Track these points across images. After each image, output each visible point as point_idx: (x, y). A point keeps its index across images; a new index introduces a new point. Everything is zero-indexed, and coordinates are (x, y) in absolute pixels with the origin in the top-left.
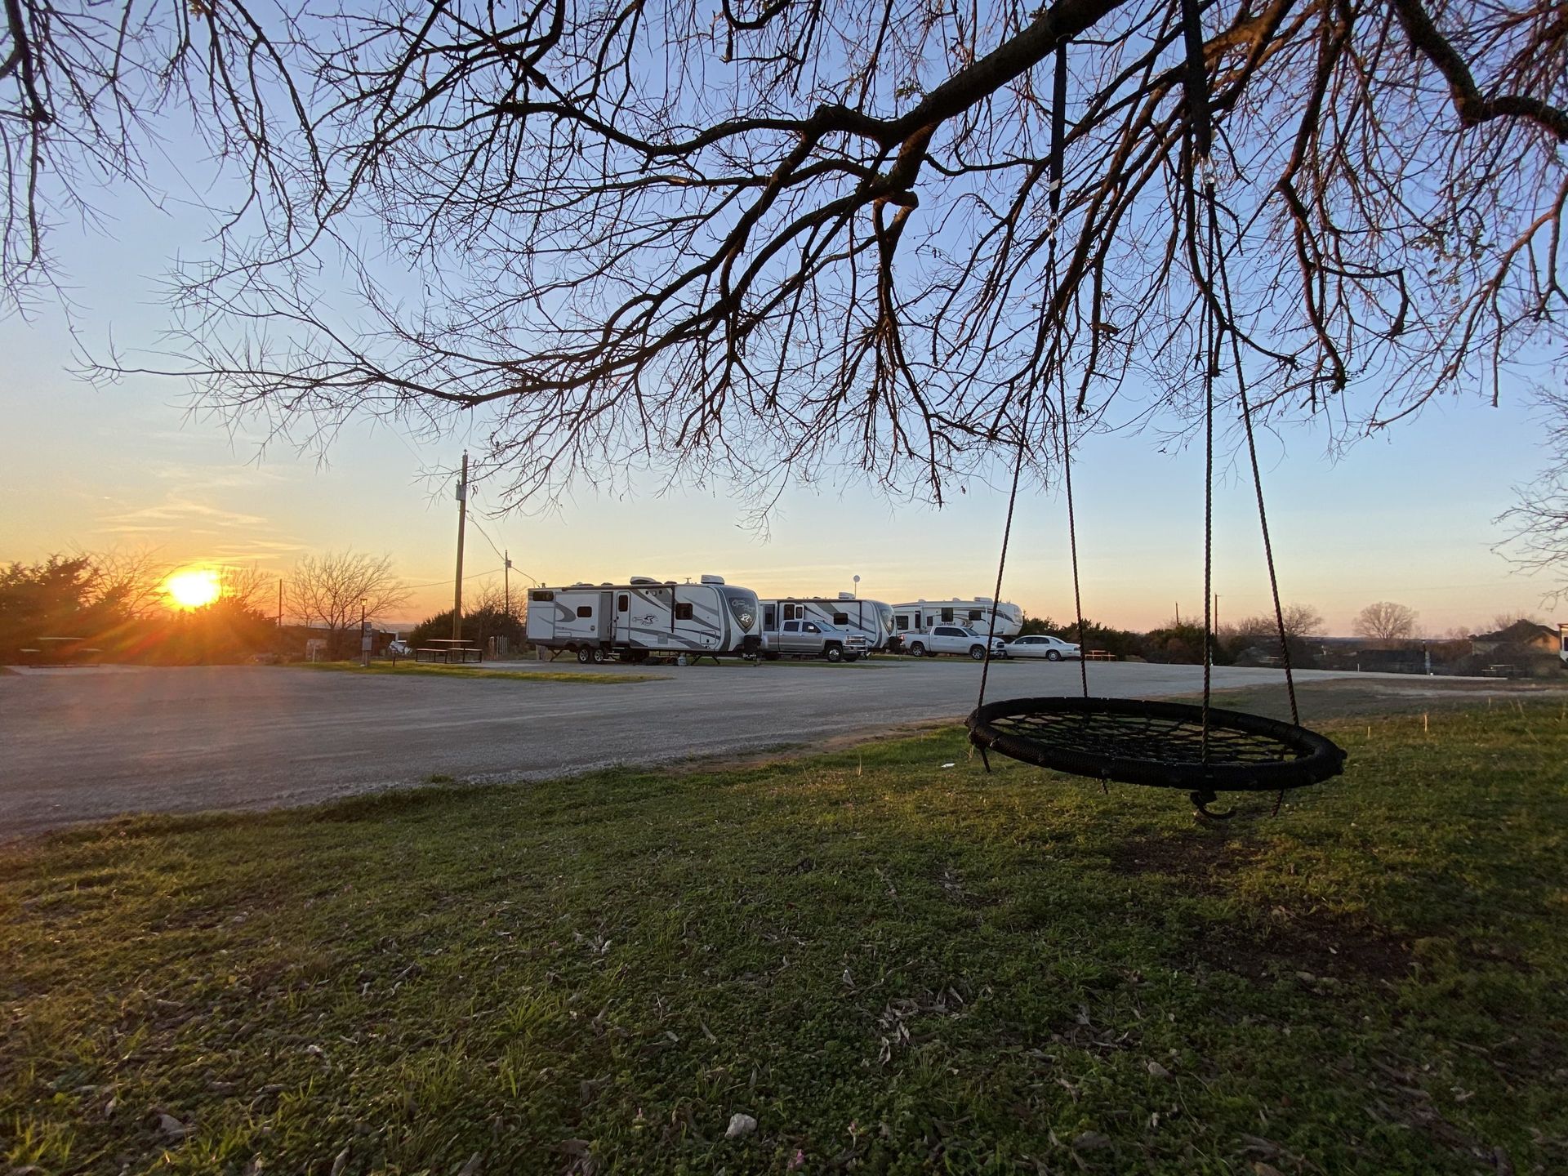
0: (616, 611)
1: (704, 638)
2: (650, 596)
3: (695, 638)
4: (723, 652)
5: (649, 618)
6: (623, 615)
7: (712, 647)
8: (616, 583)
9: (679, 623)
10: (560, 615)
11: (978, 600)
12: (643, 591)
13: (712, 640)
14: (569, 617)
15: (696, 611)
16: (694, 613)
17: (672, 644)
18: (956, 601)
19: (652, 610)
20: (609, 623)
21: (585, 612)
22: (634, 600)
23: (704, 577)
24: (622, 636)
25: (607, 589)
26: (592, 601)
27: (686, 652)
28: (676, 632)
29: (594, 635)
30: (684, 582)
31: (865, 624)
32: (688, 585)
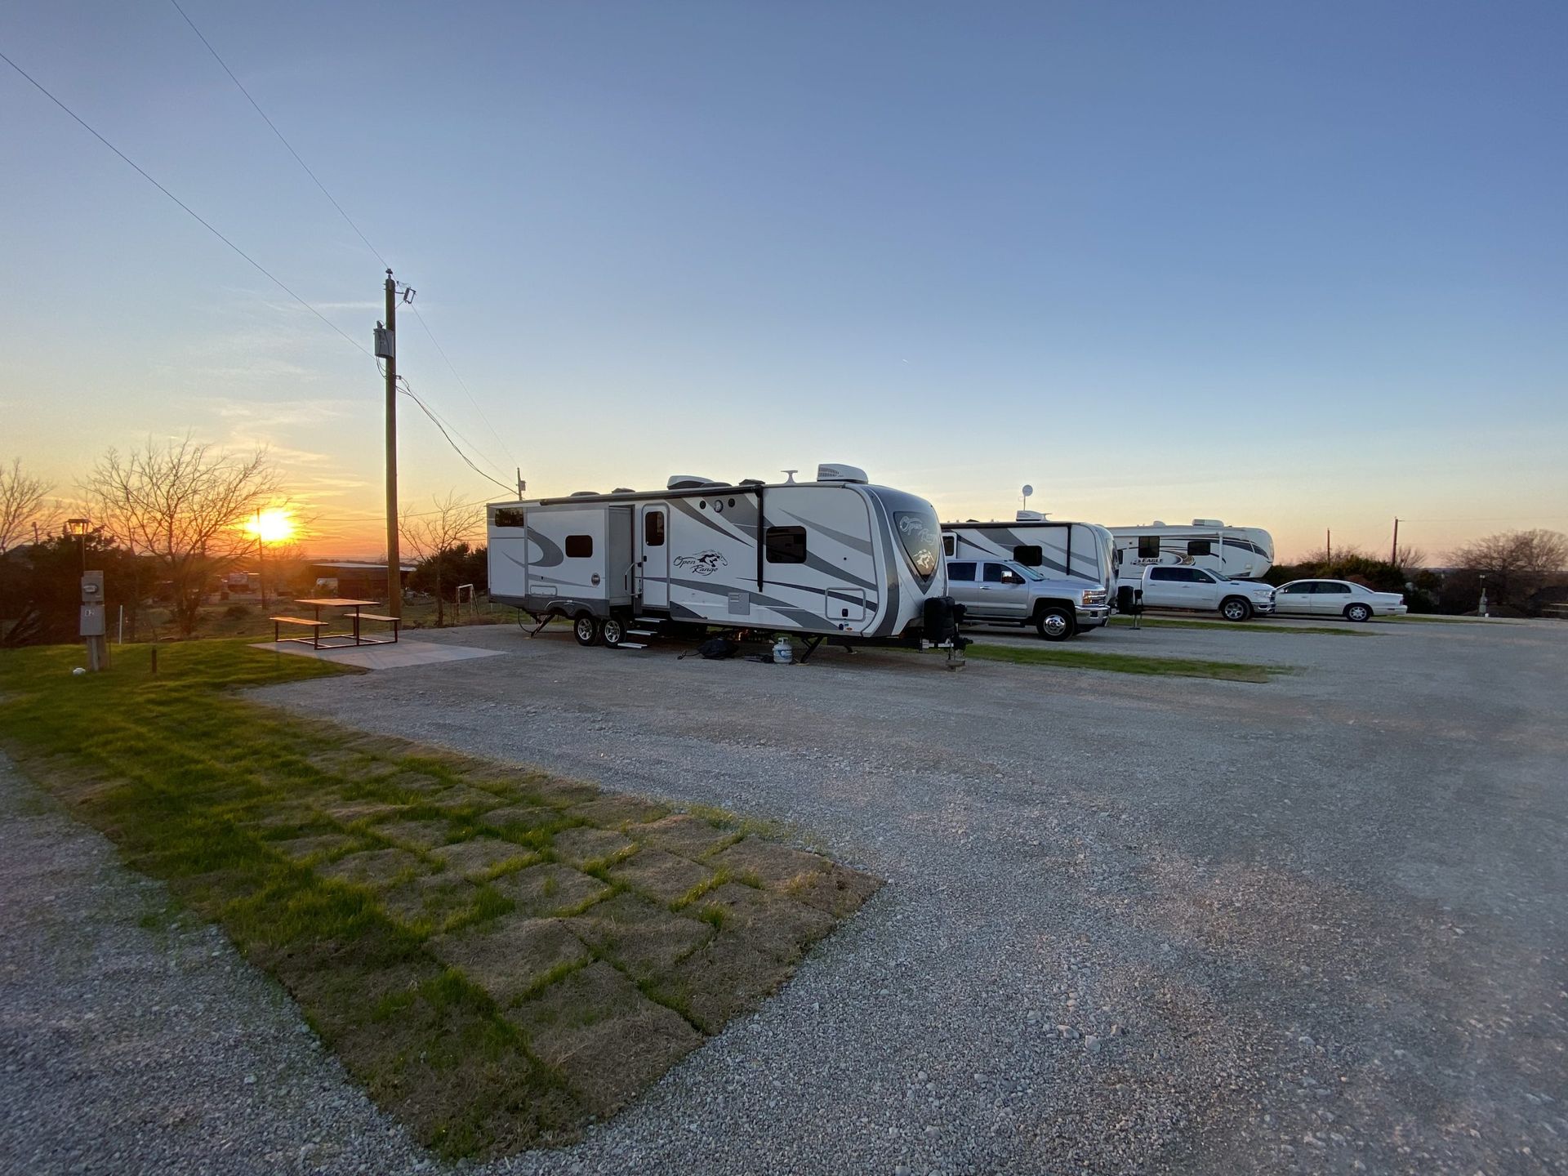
0: (642, 546)
1: (835, 607)
2: (709, 512)
3: (814, 605)
4: (881, 639)
5: (709, 559)
6: (656, 553)
7: (856, 628)
8: (639, 489)
9: (773, 570)
10: (537, 553)
11: (1198, 524)
12: (694, 503)
13: (855, 610)
14: (551, 558)
15: (815, 544)
16: (811, 547)
17: (760, 617)
18: (1158, 525)
19: (711, 541)
20: (629, 572)
21: (579, 546)
22: (676, 519)
23: (824, 470)
24: (655, 596)
25: (623, 497)
26: (594, 525)
27: (795, 633)
28: (769, 591)
29: (599, 593)
30: (783, 479)
31: (1076, 565)
32: (790, 485)
